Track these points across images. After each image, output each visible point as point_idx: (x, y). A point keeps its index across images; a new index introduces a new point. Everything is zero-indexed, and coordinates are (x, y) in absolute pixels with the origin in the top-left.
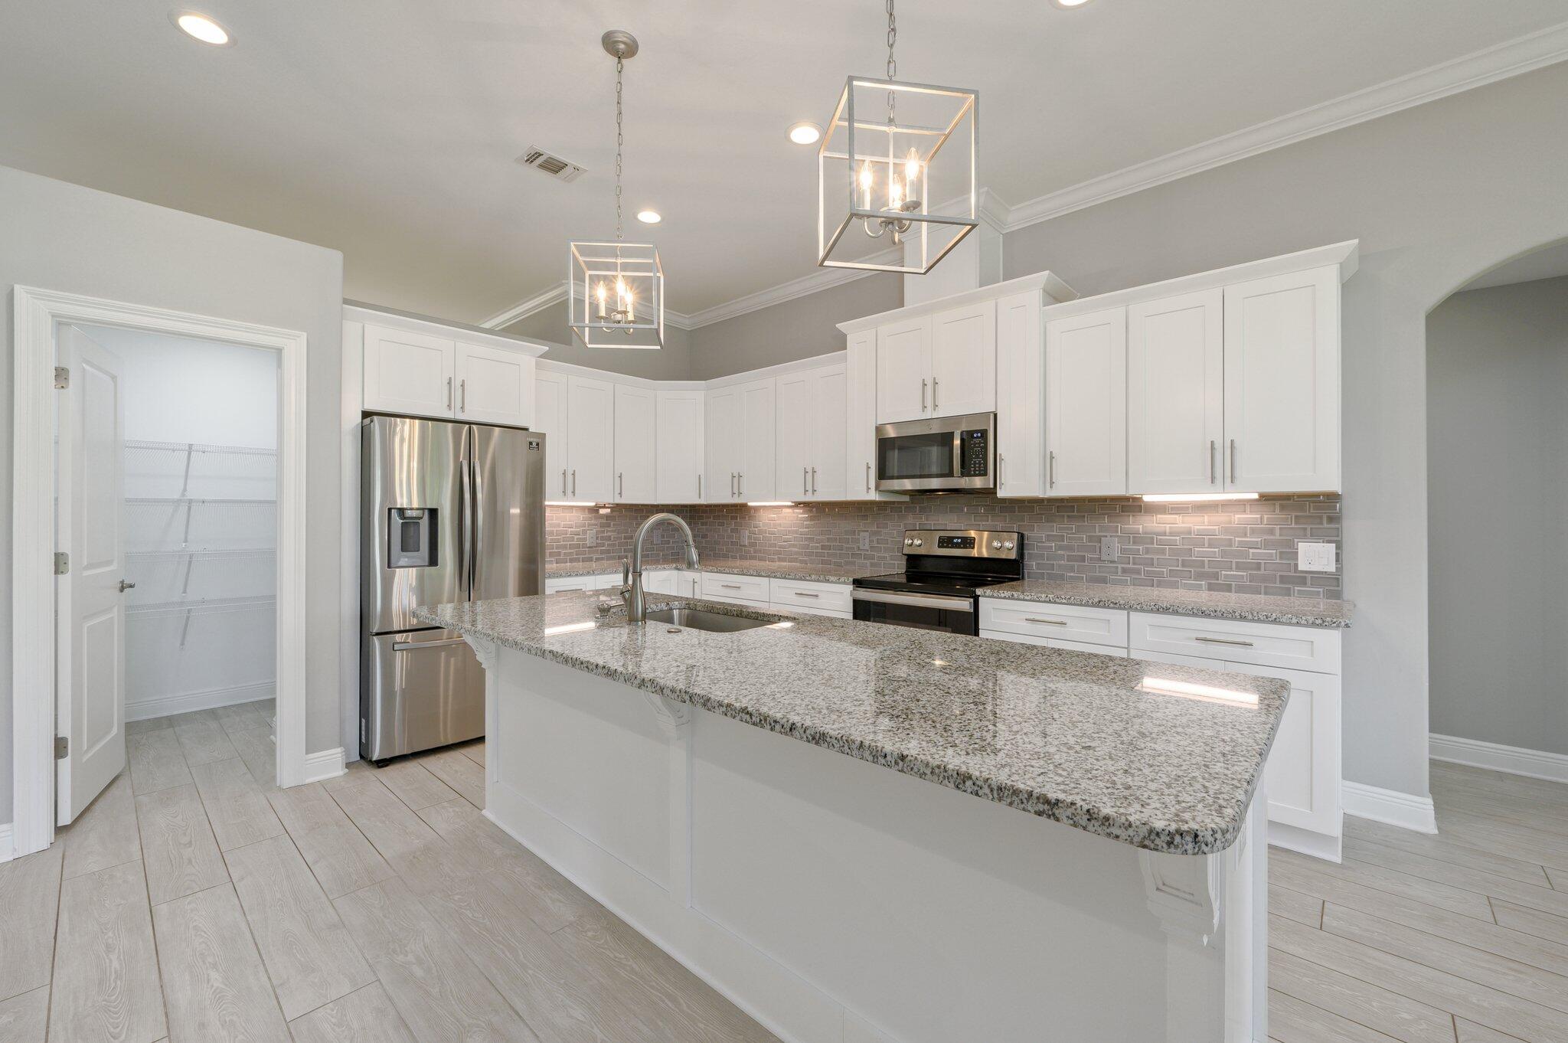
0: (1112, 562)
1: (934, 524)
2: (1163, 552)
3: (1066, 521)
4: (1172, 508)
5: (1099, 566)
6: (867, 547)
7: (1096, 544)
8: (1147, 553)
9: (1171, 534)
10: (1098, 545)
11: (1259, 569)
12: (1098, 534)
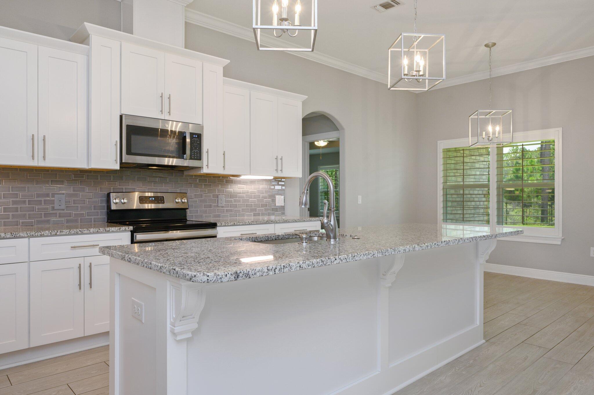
0: (222, 207)
1: (125, 188)
2: (239, 201)
3: (203, 187)
4: (243, 182)
5: (217, 209)
6: (63, 207)
7: (216, 199)
8: (235, 202)
9: (243, 193)
10: (217, 199)
11: (267, 206)
12: (217, 193)
